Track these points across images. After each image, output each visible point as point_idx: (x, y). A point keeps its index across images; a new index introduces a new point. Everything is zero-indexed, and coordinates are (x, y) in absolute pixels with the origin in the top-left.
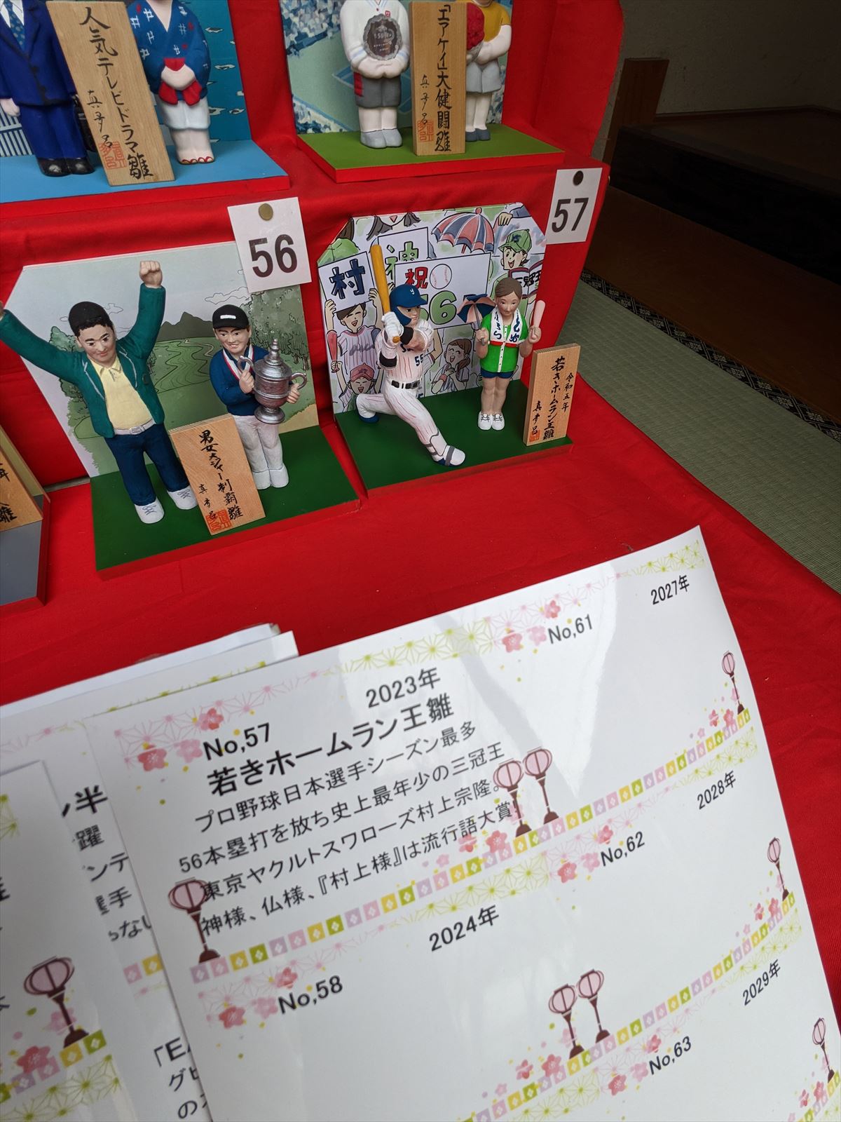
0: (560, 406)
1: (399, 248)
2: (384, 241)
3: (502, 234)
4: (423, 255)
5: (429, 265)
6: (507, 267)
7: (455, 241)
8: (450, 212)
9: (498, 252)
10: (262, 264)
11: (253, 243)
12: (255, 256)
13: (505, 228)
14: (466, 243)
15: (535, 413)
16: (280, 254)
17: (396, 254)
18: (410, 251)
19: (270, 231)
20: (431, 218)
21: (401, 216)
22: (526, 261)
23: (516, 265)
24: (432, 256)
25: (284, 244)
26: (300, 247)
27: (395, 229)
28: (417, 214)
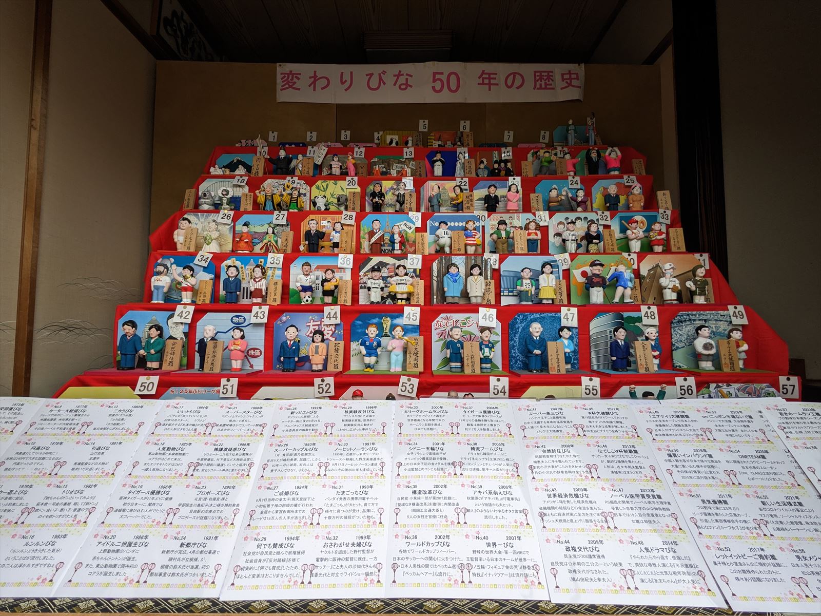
10: (683, 392)
11: (681, 386)
12: (681, 390)
13: (764, 391)
16: (688, 390)
19: (686, 384)
20: (737, 386)
25: (690, 388)
26: (694, 389)
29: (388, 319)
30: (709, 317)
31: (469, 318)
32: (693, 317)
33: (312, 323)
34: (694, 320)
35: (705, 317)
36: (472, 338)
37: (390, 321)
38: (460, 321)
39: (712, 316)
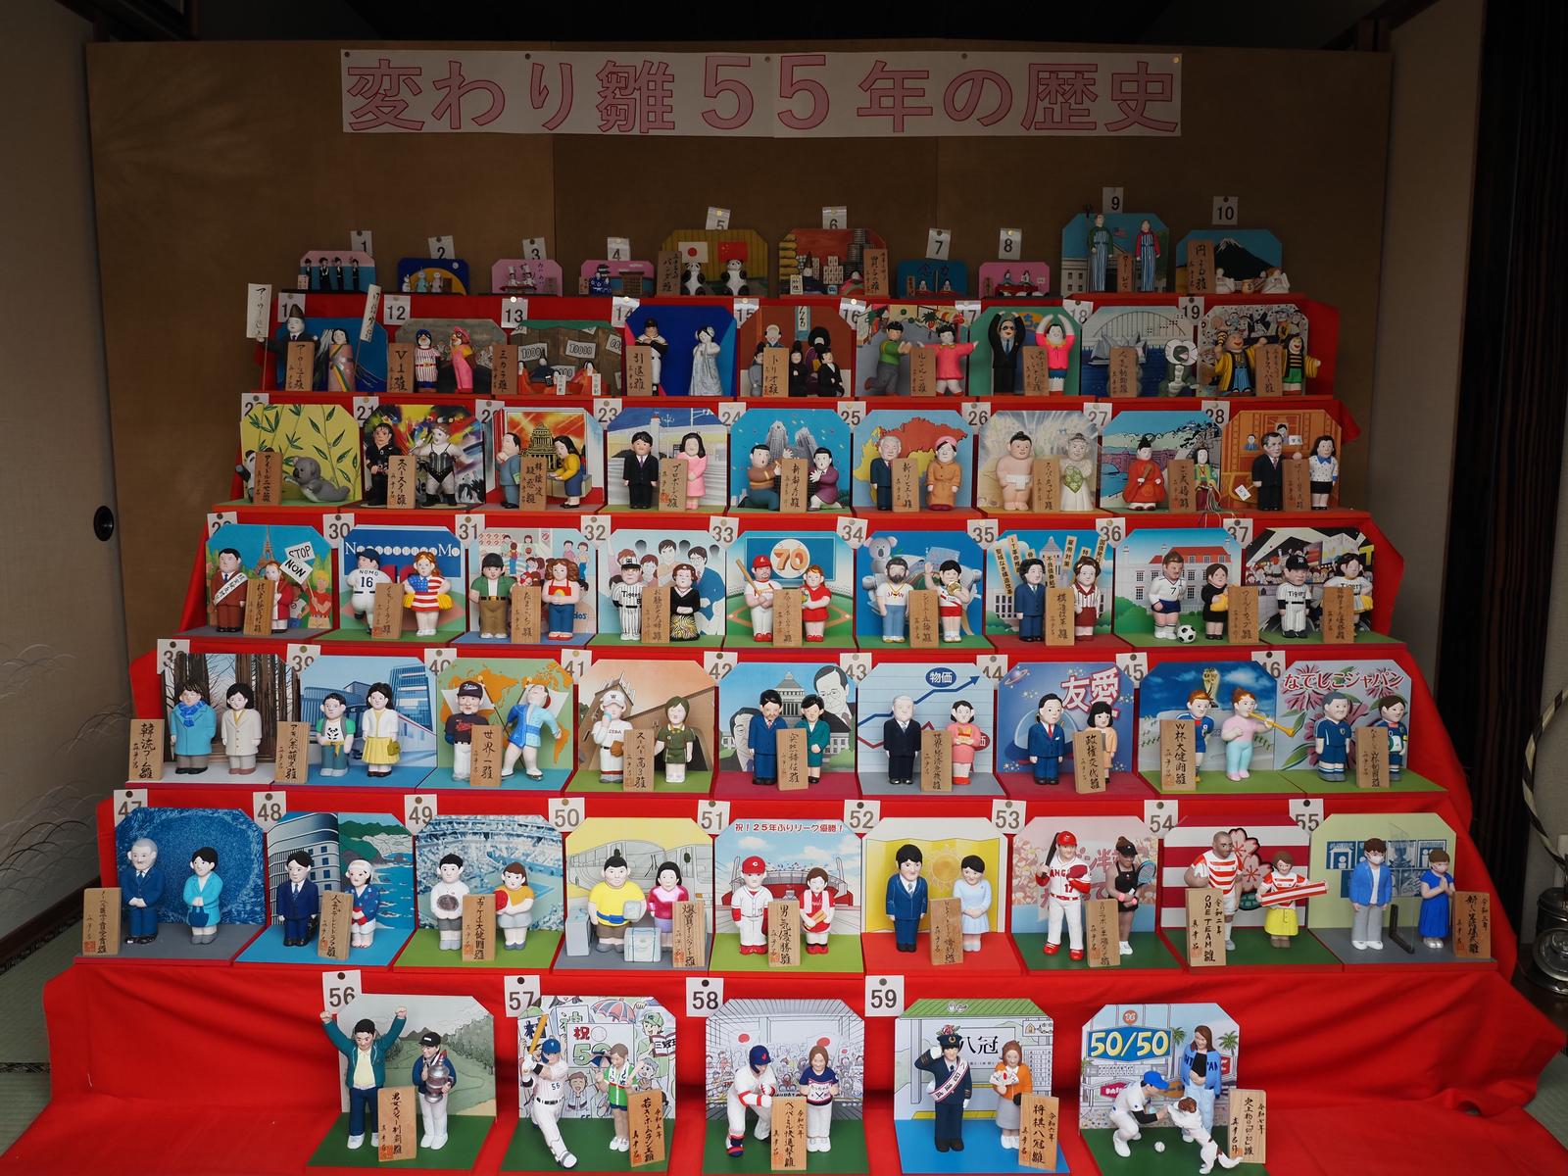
0: (654, 1134)
1: (569, 1015)
2: (560, 1010)
3: (640, 1014)
4: (586, 1020)
5: (591, 1027)
6: (647, 1033)
7: (608, 1014)
8: (602, 998)
9: (639, 1024)
13: (643, 1011)
14: (615, 1017)
15: (634, 1140)
16: (346, 996)
17: (567, 1017)
18: (578, 1017)
19: (342, 984)
20: (590, 1001)
21: (570, 998)
22: (661, 1032)
23: (655, 1033)
24: (591, 1021)
27: (567, 1004)
28: (581, 998)
29: (1216, 672)
30: (494, 827)
31: (1350, 669)
32: (460, 828)
33: (1073, 683)
34: (463, 834)
35: (486, 829)
36: (1355, 707)
37: (1218, 677)
38: (1333, 676)
39: (501, 827)
